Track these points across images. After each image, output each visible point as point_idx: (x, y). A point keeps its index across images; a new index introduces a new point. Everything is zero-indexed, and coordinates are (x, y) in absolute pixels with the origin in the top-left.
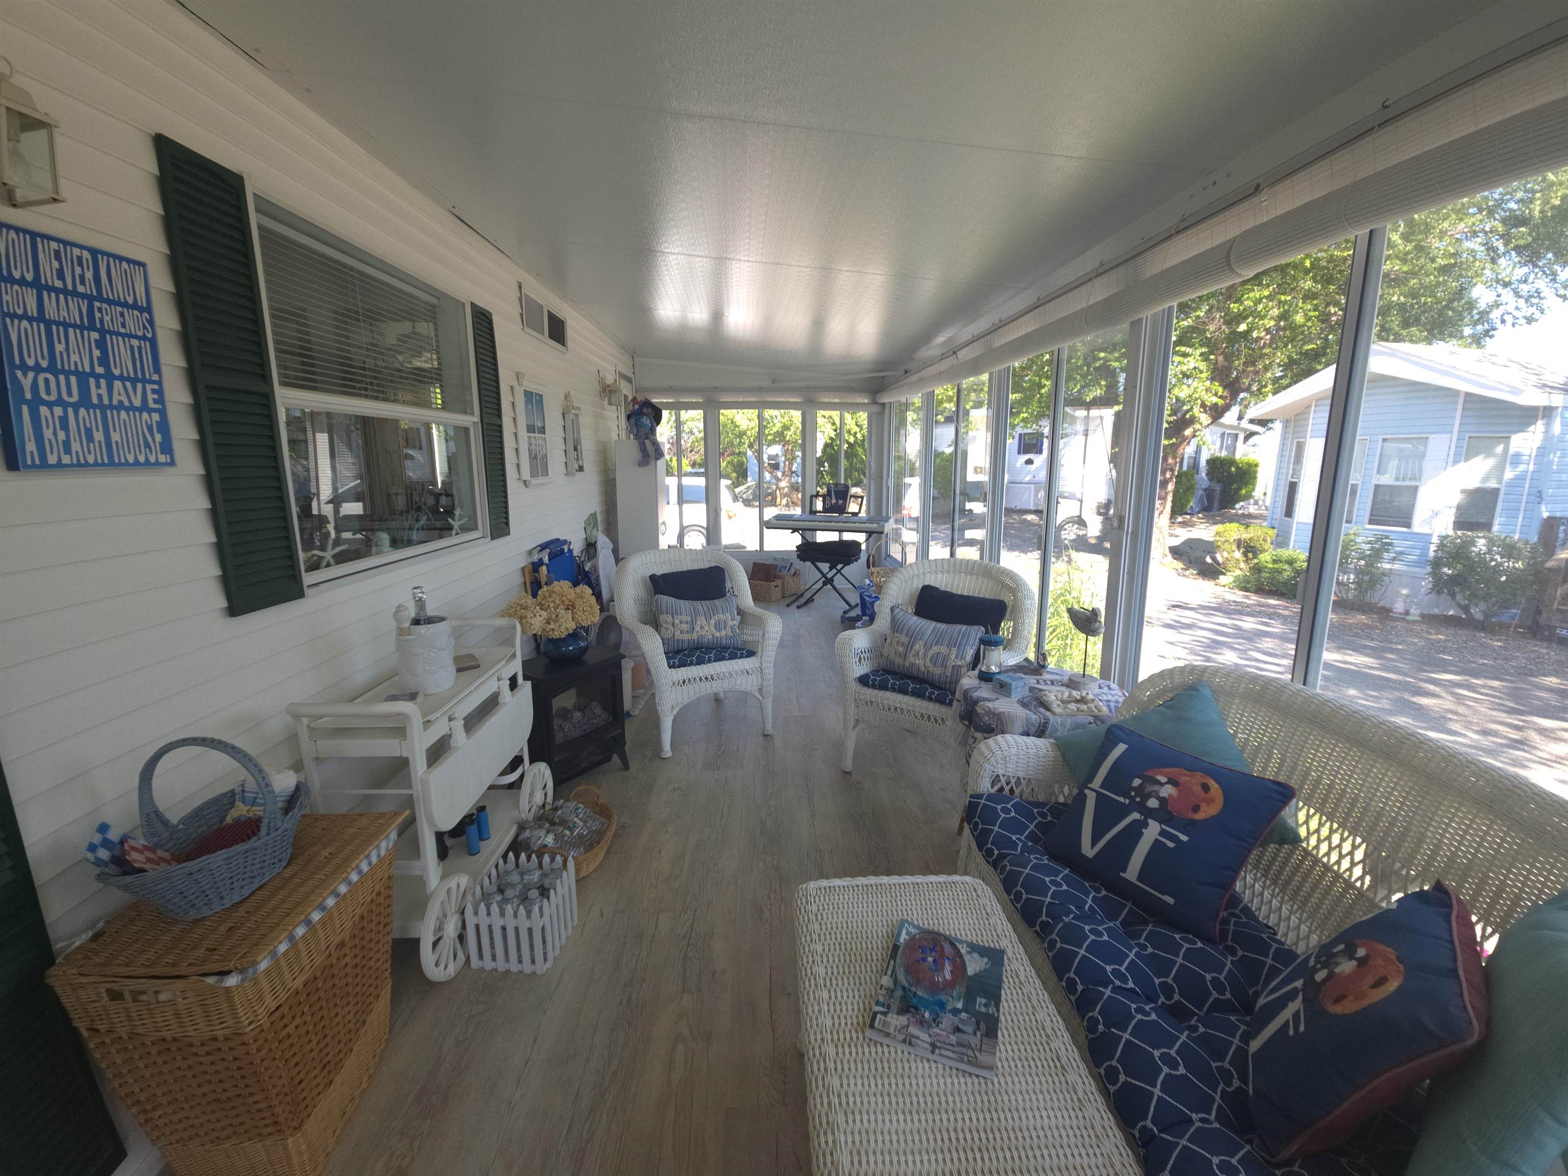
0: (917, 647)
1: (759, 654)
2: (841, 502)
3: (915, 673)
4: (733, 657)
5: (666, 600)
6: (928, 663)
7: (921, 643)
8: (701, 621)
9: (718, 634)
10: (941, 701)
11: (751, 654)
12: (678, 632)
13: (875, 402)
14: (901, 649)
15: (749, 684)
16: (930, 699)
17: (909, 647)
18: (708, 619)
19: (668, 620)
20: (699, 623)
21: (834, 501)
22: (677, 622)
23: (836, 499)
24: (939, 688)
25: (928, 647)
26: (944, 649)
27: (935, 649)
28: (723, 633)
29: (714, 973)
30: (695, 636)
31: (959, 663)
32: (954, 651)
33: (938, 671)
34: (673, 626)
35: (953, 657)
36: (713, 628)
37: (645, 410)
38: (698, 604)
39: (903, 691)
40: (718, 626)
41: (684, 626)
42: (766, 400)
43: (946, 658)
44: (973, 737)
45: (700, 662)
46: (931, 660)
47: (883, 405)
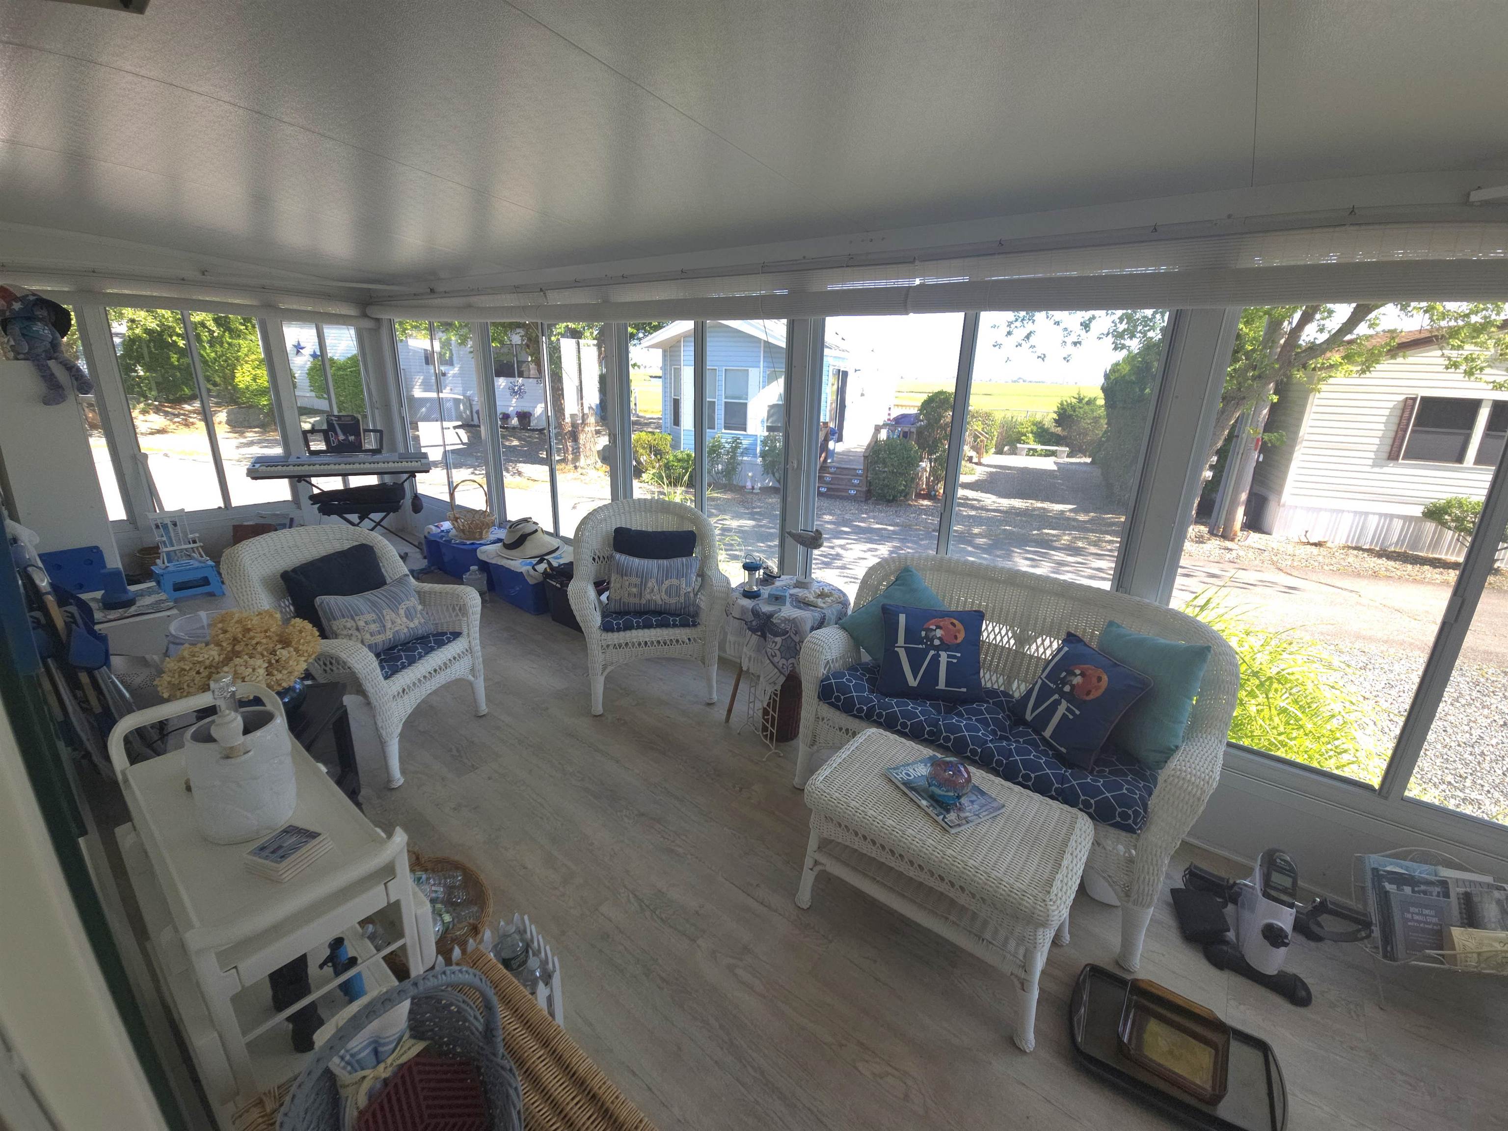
0: (650, 584)
1: (465, 632)
2: (352, 438)
3: (652, 607)
4: (441, 644)
5: (329, 602)
6: (664, 596)
7: (654, 580)
8: (389, 615)
9: (412, 625)
10: (684, 625)
11: (456, 635)
12: (368, 636)
13: (365, 315)
14: (634, 590)
15: (460, 670)
16: (675, 626)
17: (643, 585)
18: (395, 610)
19: (349, 625)
20: (388, 618)
21: (341, 437)
22: (361, 624)
23: (344, 434)
24: (678, 615)
25: (660, 583)
26: (675, 582)
27: (667, 583)
28: (416, 622)
29: (697, 912)
30: (389, 635)
31: (689, 590)
32: (683, 581)
33: (673, 601)
34: (358, 629)
35: (684, 586)
36: (405, 620)
37: (41, 313)
38: (368, 594)
39: (648, 626)
40: (409, 615)
41: (373, 627)
42: (194, 298)
43: (678, 588)
44: (774, 642)
45: (412, 661)
46: (666, 593)
47: (378, 320)
